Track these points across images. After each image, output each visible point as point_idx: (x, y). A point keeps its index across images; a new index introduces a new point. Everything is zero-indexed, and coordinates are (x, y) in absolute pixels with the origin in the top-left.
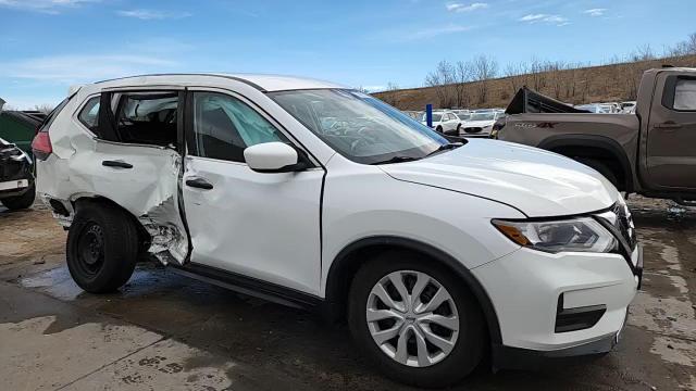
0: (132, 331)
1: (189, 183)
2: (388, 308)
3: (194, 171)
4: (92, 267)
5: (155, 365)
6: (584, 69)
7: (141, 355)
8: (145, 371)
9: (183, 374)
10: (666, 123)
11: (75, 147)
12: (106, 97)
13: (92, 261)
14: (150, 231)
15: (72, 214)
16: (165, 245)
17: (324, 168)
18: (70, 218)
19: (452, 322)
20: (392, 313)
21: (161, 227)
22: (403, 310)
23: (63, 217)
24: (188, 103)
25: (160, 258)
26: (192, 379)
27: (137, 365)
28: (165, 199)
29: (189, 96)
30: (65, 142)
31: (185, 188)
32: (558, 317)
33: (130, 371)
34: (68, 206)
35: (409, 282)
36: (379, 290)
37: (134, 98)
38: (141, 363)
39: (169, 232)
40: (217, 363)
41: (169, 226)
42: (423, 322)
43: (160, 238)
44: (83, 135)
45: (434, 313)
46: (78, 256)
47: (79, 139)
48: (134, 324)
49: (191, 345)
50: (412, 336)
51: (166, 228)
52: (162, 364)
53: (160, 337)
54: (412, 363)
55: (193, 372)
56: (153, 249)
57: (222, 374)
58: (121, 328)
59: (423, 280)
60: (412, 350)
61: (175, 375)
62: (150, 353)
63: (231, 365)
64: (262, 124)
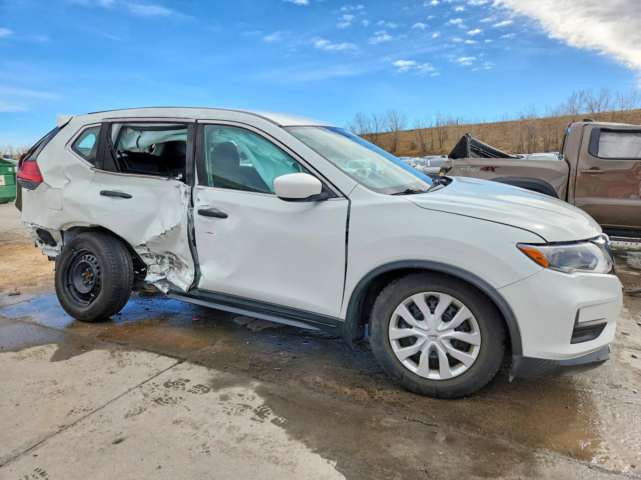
0: (143, 356)
1: (201, 212)
2: (411, 327)
3: (207, 200)
4: (86, 297)
5: (181, 387)
6: (480, 125)
7: (163, 378)
8: (173, 393)
9: (212, 394)
10: (591, 169)
11: (69, 176)
12: (106, 127)
13: (85, 290)
14: (146, 260)
15: (60, 244)
16: (162, 274)
17: (347, 198)
18: (58, 248)
19: (474, 338)
20: (413, 332)
21: (158, 257)
22: (426, 328)
23: (49, 247)
24: (199, 136)
25: (159, 286)
26: (224, 398)
27: (162, 387)
28: (168, 228)
29: (199, 128)
30: (57, 172)
31: (197, 217)
32: (575, 330)
33: (159, 393)
34: (56, 236)
35: (432, 302)
36: (402, 310)
37: (136, 129)
38: (167, 385)
39: (166, 261)
40: (243, 383)
41: (167, 256)
42: (445, 338)
43: (157, 266)
44: (79, 165)
45: (456, 330)
46: (68, 286)
47: (74, 168)
48: (144, 350)
49: (209, 367)
50: (433, 352)
51: (163, 257)
52: (188, 386)
53: (175, 361)
54: (434, 376)
55: (222, 392)
56: (150, 278)
57: (251, 392)
58: (131, 353)
59: (445, 300)
60: (434, 364)
61: (206, 395)
62: (172, 375)
63: (257, 384)
64: (281, 156)
